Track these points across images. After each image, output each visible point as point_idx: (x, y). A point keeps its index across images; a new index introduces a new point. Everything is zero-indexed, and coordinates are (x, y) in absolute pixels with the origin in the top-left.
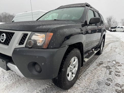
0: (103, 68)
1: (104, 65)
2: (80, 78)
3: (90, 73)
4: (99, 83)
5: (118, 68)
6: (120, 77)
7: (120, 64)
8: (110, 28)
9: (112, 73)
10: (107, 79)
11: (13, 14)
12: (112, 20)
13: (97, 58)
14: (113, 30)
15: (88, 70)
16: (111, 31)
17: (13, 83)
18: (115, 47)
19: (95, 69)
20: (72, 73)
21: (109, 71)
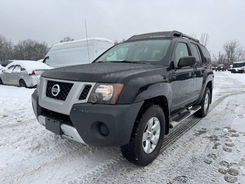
0: (204, 139)
1: (208, 135)
2: (165, 152)
3: (181, 146)
4: (194, 160)
5: (232, 139)
6: (231, 153)
7: (237, 133)
8: (232, 66)
9: (218, 146)
10: (209, 156)
11: (44, 42)
12: (236, 50)
13: (197, 123)
14: (237, 71)
15: (178, 141)
16: (234, 72)
17: (64, 156)
18: (235, 103)
19: (191, 139)
20: (151, 143)
21: (214, 144)
